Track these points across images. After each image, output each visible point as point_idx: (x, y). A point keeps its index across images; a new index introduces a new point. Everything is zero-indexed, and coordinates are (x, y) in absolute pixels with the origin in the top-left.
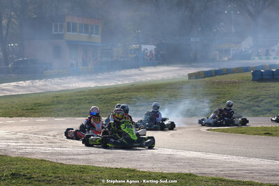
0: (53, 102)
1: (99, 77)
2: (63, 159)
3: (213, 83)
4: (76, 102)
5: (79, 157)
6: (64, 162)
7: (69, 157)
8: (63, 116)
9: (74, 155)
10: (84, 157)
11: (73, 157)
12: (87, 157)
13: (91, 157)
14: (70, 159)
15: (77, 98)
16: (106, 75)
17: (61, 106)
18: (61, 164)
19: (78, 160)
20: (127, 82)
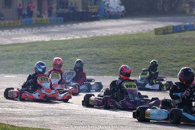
0: (3, 56)
1: (54, 30)
2: (15, 121)
3: (183, 39)
4: (29, 57)
5: (33, 119)
6: (15, 124)
7: (21, 118)
8: (14, 73)
9: (27, 116)
10: (38, 119)
11: (25, 119)
12: (42, 119)
13: (46, 119)
14: (22, 121)
15: (30, 52)
16: (62, 27)
17: (12, 61)
18: (12, 126)
19: (31, 122)
20: (85, 36)
